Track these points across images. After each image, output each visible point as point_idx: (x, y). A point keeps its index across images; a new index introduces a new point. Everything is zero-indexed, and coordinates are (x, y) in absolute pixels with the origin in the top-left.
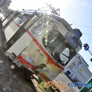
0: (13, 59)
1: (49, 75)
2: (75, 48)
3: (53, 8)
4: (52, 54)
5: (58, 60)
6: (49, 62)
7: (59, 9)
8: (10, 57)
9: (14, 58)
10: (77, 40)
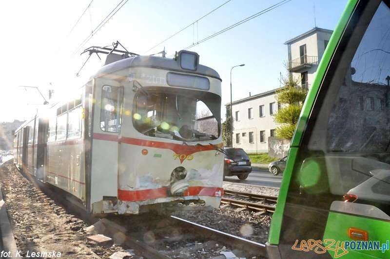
0: (113, 209)
1: (207, 181)
2: (209, 89)
3: (104, 48)
4: (175, 138)
5: (195, 139)
6: (183, 157)
7: (116, 42)
8: (105, 212)
9: (114, 205)
10: (197, 71)
